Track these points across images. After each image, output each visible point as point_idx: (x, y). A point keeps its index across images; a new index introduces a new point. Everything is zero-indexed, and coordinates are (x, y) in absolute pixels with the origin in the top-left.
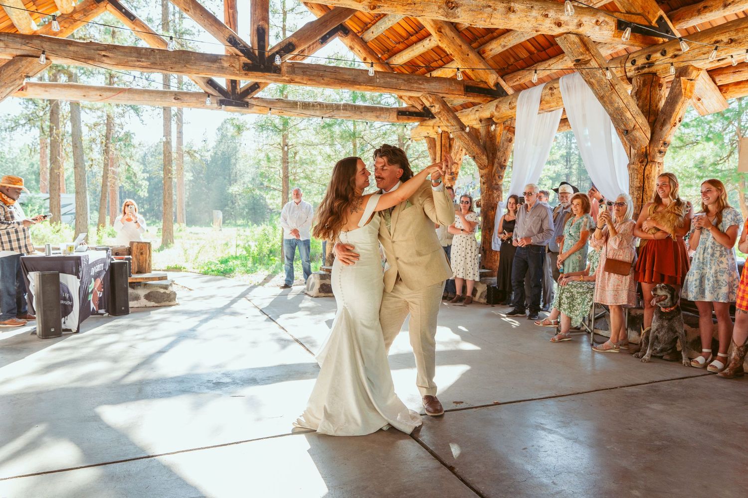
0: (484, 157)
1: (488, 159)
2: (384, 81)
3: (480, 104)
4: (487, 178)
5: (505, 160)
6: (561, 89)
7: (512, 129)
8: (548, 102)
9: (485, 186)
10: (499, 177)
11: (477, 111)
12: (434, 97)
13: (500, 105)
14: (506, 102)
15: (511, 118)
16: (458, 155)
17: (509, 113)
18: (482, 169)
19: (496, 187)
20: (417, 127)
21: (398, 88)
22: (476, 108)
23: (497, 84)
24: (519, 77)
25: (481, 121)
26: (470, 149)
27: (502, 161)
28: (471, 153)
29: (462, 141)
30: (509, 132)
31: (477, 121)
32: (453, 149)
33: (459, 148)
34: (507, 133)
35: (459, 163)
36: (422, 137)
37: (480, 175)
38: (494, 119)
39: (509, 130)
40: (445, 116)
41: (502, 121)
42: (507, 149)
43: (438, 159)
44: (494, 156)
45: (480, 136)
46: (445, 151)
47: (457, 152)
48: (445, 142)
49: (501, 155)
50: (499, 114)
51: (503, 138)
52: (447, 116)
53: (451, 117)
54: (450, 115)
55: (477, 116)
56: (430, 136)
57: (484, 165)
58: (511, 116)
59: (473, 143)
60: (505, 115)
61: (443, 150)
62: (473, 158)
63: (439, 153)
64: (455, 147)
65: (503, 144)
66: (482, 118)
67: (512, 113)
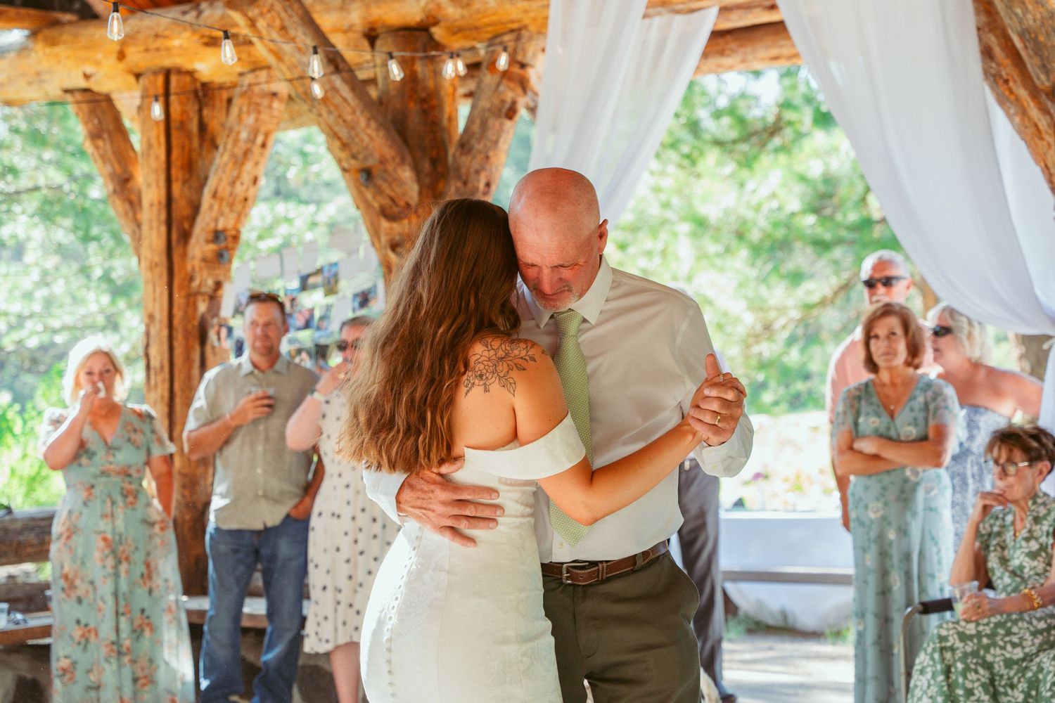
0: (407, 174)
1: (419, 181)
5: (488, 185)
7: (516, 70)
15: (518, 32)
16: (249, 166)
17: (516, 10)
18: (391, 218)
20: (22, 50)
25: (371, 36)
26: (357, 140)
27: (477, 189)
28: (361, 156)
29: (330, 112)
30: (505, 82)
31: (351, 35)
32: (230, 141)
33: (255, 136)
34: (498, 85)
35: (251, 193)
36: (54, 89)
37: (384, 239)
38: (437, 32)
39: (506, 74)
40: (273, 13)
41: (475, 39)
42: (496, 142)
43: (152, 178)
44: (440, 169)
45: (373, 93)
46: (183, 147)
47: (246, 153)
48: (184, 112)
49: (476, 165)
50: (465, 12)
51: (484, 104)
52: (283, 14)
53: (296, 19)
54: (291, 6)
55: (356, 17)
56: (96, 88)
57: (402, 203)
58: (519, 21)
59: (369, 120)
60: (493, 18)
61: (174, 142)
62: (363, 177)
63: (157, 157)
64: (238, 133)
65: (484, 125)
66: (378, 26)
67: (526, 11)
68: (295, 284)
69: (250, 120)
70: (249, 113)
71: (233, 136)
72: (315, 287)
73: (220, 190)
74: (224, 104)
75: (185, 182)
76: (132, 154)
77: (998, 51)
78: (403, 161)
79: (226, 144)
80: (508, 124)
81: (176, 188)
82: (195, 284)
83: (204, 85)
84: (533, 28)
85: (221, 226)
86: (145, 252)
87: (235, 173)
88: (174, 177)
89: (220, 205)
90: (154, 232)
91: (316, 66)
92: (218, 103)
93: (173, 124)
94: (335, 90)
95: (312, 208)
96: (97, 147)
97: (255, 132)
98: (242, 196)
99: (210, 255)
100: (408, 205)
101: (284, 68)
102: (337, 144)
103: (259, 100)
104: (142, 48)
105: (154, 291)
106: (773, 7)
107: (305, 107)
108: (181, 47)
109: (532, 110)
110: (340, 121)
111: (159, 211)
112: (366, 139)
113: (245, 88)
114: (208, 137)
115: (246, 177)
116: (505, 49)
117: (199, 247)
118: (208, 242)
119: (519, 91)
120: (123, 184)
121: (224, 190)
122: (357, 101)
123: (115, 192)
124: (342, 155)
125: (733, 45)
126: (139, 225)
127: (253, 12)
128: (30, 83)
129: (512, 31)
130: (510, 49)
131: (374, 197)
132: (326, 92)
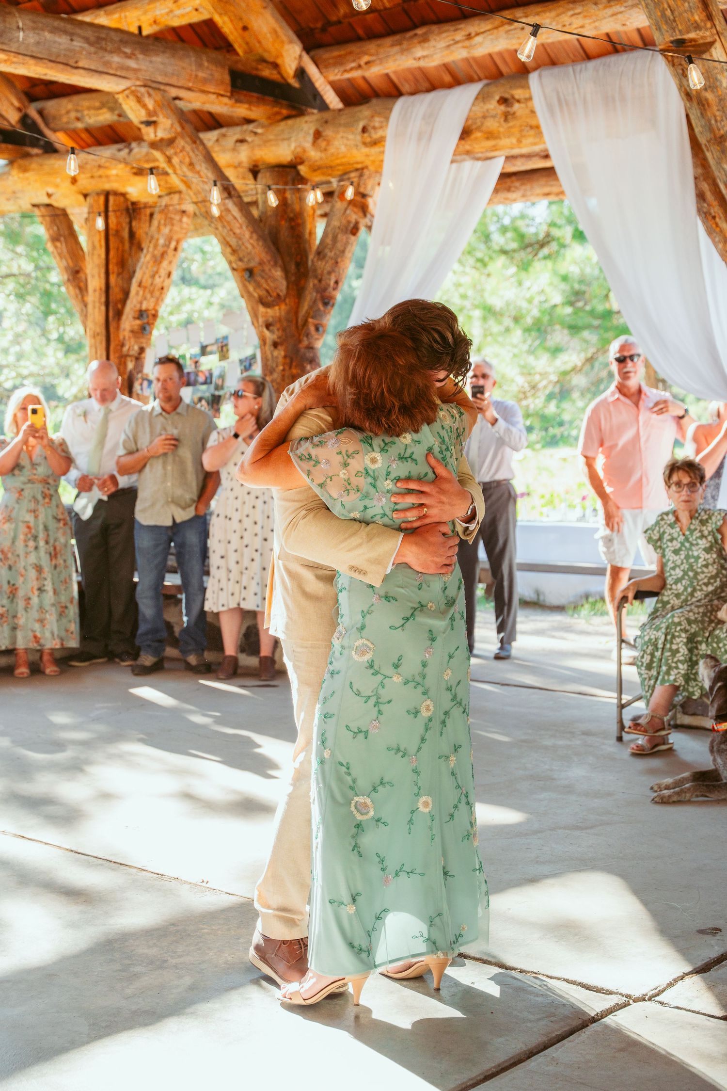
0: (278, 273)
1: (287, 278)
2: (37, 38)
3: (248, 121)
4: (284, 330)
5: (337, 282)
6: (538, 103)
7: (359, 199)
8: (490, 135)
9: (280, 353)
10: (317, 329)
11: (242, 141)
12: (158, 96)
13: (328, 132)
14: (348, 125)
15: (361, 171)
16: (165, 264)
17: (360, 155)
18: (266, 305)
19: (309, 355)
20: (3, 174)
21: (72, 62)
22: (234, 133)
23: (301, 73)
24: (366, 58)
25: (255, 171)
26: (243, 247)
27: (329, 285)
28: (246, 260)
29: (224, 227)
30: (351, 207)
31: (241, 170)
32: (152, 245)
33: (170, 243)
34: (346, 209)
35: (166, 284)
36: (25, 204)
37: (261, 320)
38: (303, 169)
39: (351, 202)
40: (184, 153)
41: (330, 175)
42: (343, 252)
43: (96, 271)
44: (302, 270)
45: (255, 212)
46: (118, 249)
47: (163, 255)
48: (118, 223)
49: (328, 268)
50: (323, 155)
51: (336, 223)
52: (191, 154)
53: (201, 157)
54: (198, 149)
55: (244, 155)
56: (55, 204)
57: (275, 294)
58: (362, 163)
59: (252, 233)
60: (344, 160)
61: (112, 245)
62: (247, 275)
63: (99, 256)
64: (158, 240)
65: (335, 239)
66: (260, 164)
67: (367, 156)
68: (196, 350)
69: (166, 230)
70: (165, 225)
71: (154, 242)
72: (211, 353)
73: (144, 281)
74: (148, 218)
75: (119, 274)
76: (81, 253)
77: (709, 195)
78: (276, 264)
79: (149, 247)
80: (353, 238)
81: (113, 279)
82: (125, 349)
83: (133, 203)
84: (372, 168)
85: (144, 307)
86: (90, 324)
87: (155, 269)
88: (111, 271)
89: (144, 291)
90: (97, 310)
91: (216, 195)
92: (143, 217)
93: (111, 232)
94: (228, 210)
95: (209, 292)
96: (56, 247)
97: (170, 239)
98: (160, 286)
99: (136, 328)
100: (278, 295)
101: (191, 193)
102: (229, 250)
103: (173, 216)
104: (89, 175)
105: (96, 353)
106: (547, 157)
107: (206, 223)
108: (117, 175)
109: (369, 228)
110: (231, 233)
111: (100, 294)
112: (250, 247)
113: (163, 207)
114: (135, 242)
115: (163, 273)
116: (352, 184)
117: (128, 322)
118: (135, 318)
119: (361, 214)
120: (76, 275)
121: (147, 281)
122: (244, 219)
123: (69, 280)
124: (233, 258)
125: (517, 184)
126: (86, 305)
127: (170, 152)
128: (8, 199)
129: (357, 170)
130: (355, 184)
131: (255, 289)
132: (221, 212)
